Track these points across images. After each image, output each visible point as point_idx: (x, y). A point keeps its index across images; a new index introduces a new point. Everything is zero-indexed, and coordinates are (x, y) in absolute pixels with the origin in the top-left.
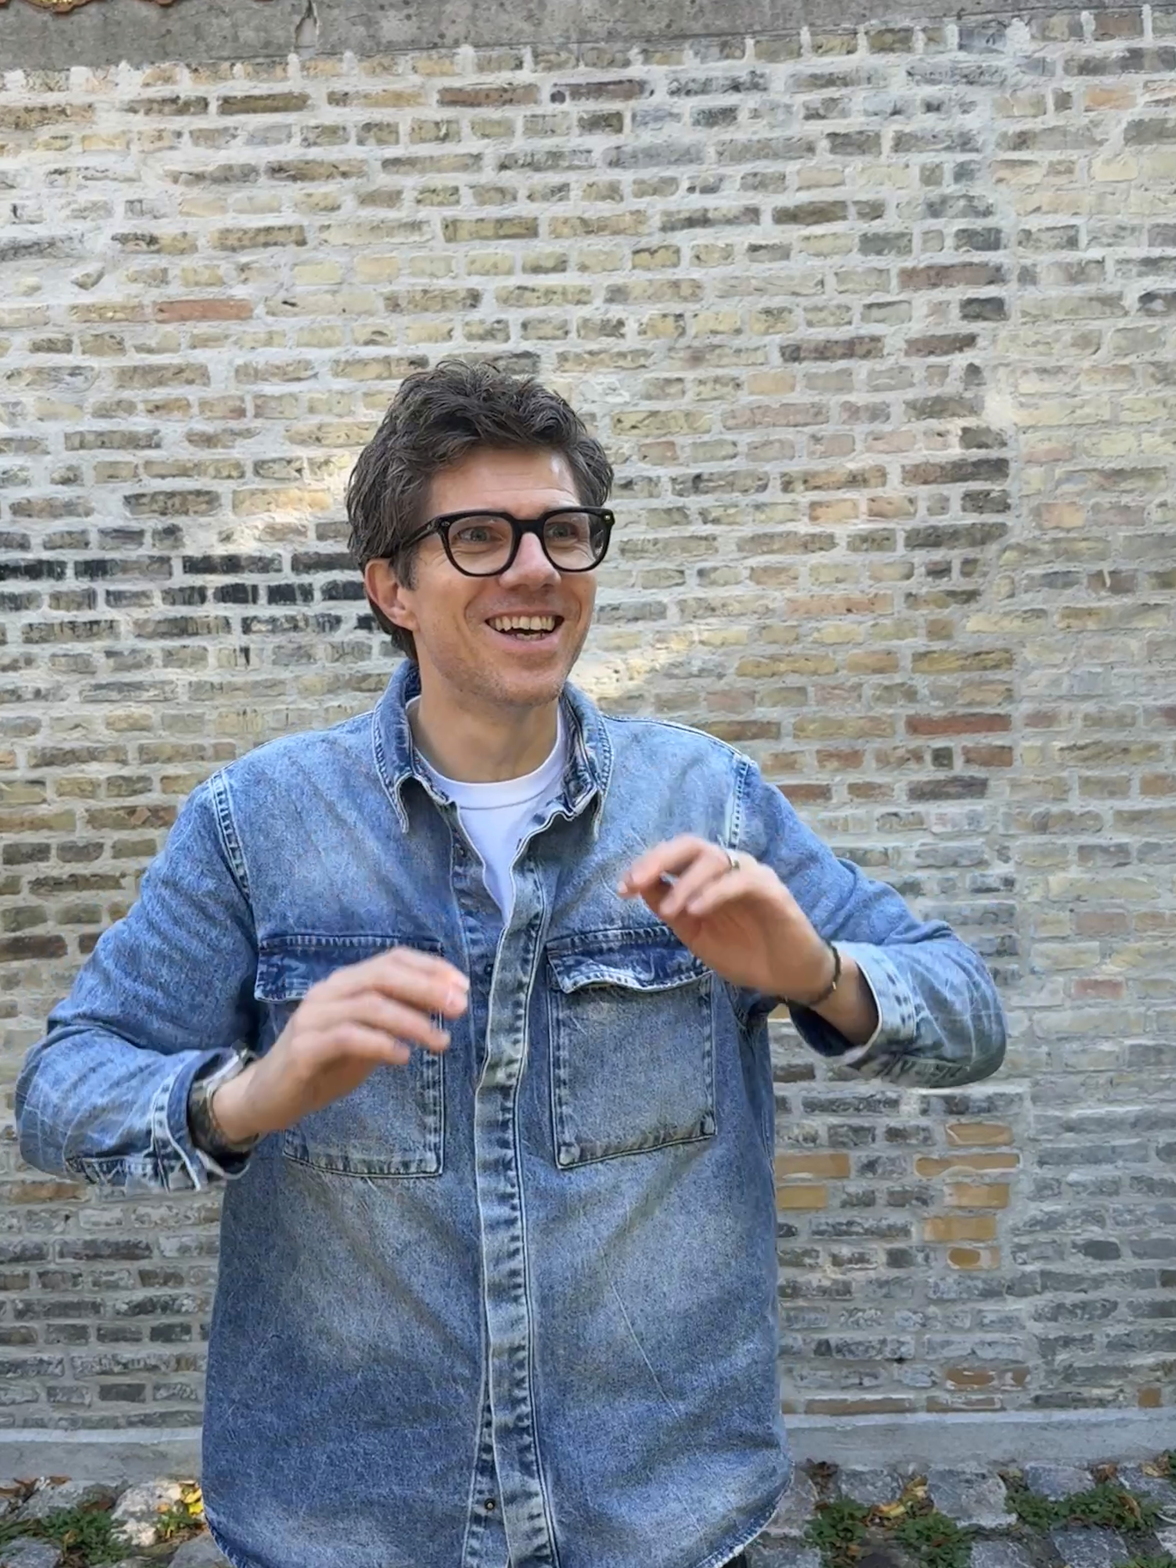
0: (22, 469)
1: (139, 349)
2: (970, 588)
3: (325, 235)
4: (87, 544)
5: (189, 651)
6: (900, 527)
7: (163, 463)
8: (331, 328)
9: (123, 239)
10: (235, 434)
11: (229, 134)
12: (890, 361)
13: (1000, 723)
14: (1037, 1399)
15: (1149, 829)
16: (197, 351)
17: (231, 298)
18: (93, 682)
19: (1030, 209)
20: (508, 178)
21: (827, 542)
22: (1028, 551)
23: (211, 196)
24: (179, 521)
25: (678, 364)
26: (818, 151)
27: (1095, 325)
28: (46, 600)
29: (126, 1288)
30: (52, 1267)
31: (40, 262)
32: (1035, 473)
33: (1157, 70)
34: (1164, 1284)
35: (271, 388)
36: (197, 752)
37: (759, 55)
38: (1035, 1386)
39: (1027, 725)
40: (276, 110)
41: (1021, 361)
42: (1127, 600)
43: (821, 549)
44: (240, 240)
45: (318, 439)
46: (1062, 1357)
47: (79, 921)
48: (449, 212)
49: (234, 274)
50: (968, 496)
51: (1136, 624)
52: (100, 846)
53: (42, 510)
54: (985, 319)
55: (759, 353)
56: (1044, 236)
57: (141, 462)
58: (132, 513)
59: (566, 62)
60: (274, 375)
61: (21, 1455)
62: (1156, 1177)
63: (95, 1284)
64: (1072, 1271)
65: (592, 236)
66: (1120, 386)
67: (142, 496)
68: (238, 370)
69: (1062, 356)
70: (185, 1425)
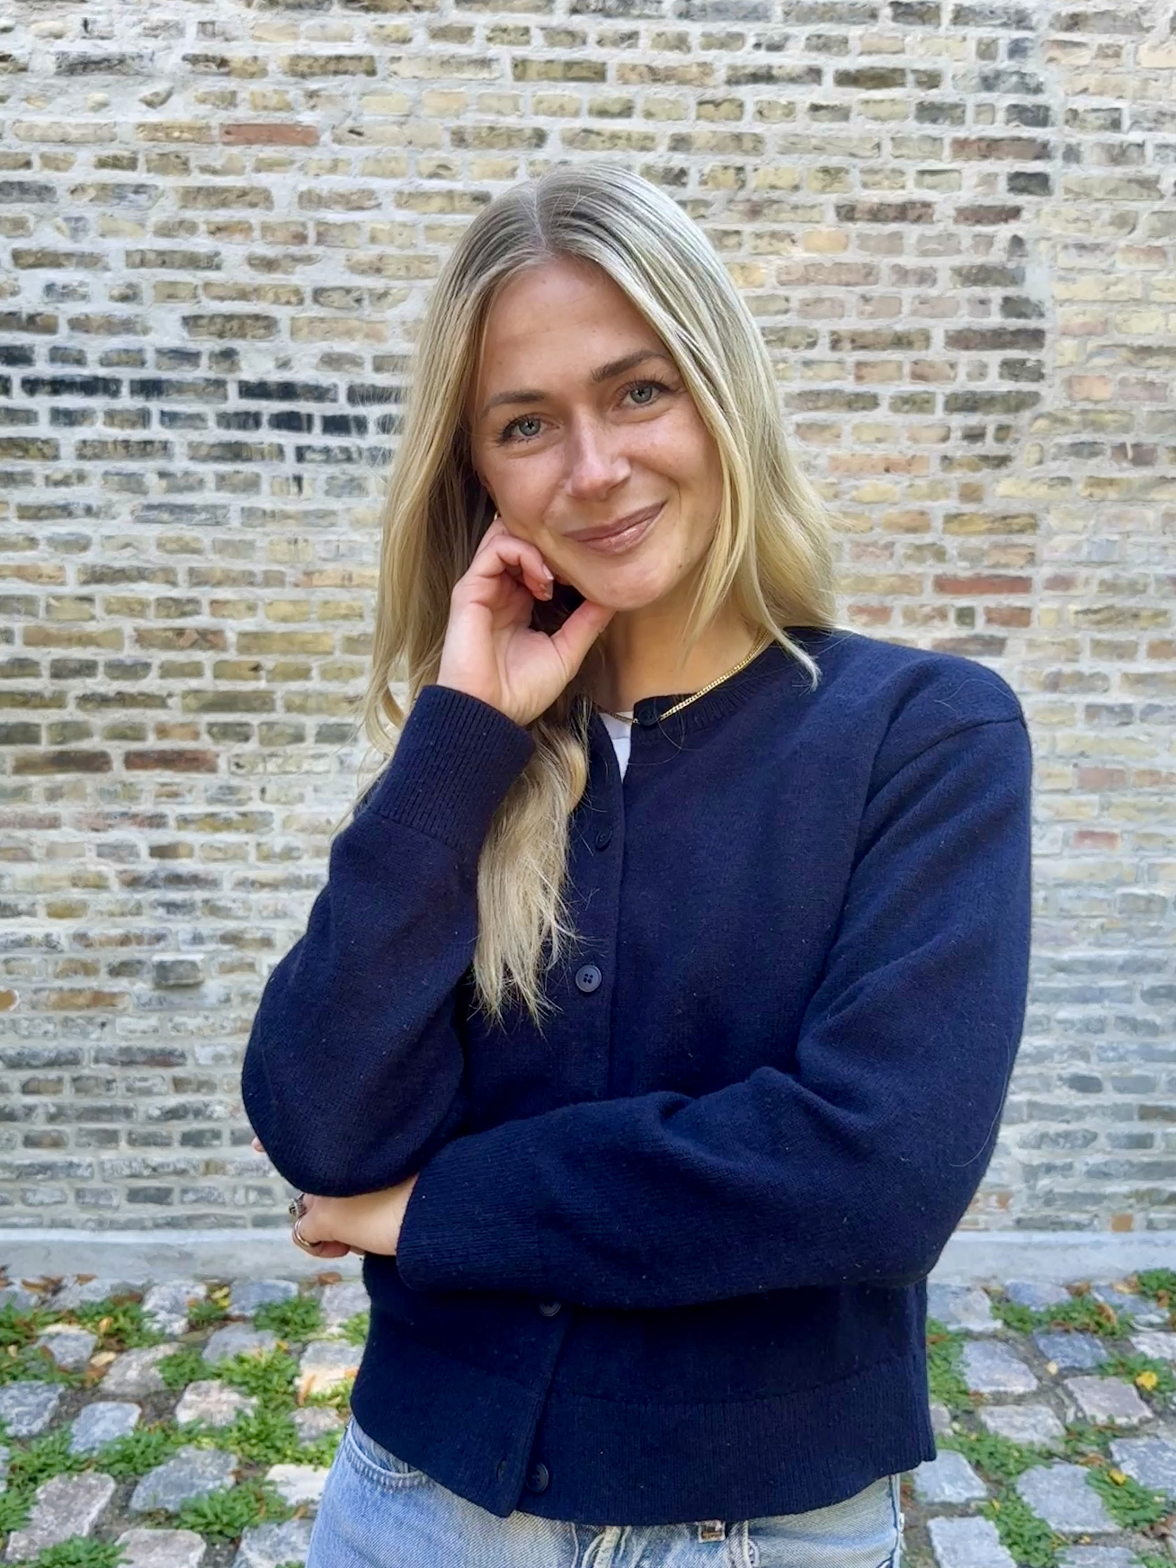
0: (82, 284)
1: (204, 169)
2: (1002, 453)
3: (395, 67)
4: (143, 363)
5: (241, 477)
6: (941, 391)
7: (223, 285)
8: (396, 159)
9: (193, 60)
10: (297, 260)
12: (940, 227)
13: (1021, 585)
14: (1019, 1221)
15: (1152, 691)
16: (262, 176)
17: (298, 124)
18: (145, 502)
19: (1078, 89)
20: (579, 22)
21: (870, 402)
22: (1059, 420)
23: (284, 22)
24: (237, 344)
25: (736, 216)
26: (880, 19)
27: (1132, 206)
28: (101, 416)
29: (160, 1094)
30: (86, 1072)
31: (110, 78)
32: (1069, 345)
34: (1142, 1117)
35: (335, 216)
36: (248, 579)
38: (1018, 1208)
39: (1046, 588)
41: (1061, 236)
42: (1146, 472)
43: (864, 408)
44: (310, 67)
45: (378, 270)
46: (1044, 1183)
47: (125, 737)
48: (520, 52)
49: (302, 100)
50: (1006, 364)
51: (1154, 495)
52: (147, 666)
53: (99, 327)
54: (1031, 193)
55: (815, 210)
56: (1091, 117)
57: (200, 283)
58: (190, 332)
60: (337, 202)
61: (49, 1253)
62: (1139, 1017)
63: (129, 1090)
64: (1056, 1102)
65: (659, 84)
66: (1155, 267)
67: (200, 317)
68: (301, 196)
69: (1101, 233)
70: (211, 1227)
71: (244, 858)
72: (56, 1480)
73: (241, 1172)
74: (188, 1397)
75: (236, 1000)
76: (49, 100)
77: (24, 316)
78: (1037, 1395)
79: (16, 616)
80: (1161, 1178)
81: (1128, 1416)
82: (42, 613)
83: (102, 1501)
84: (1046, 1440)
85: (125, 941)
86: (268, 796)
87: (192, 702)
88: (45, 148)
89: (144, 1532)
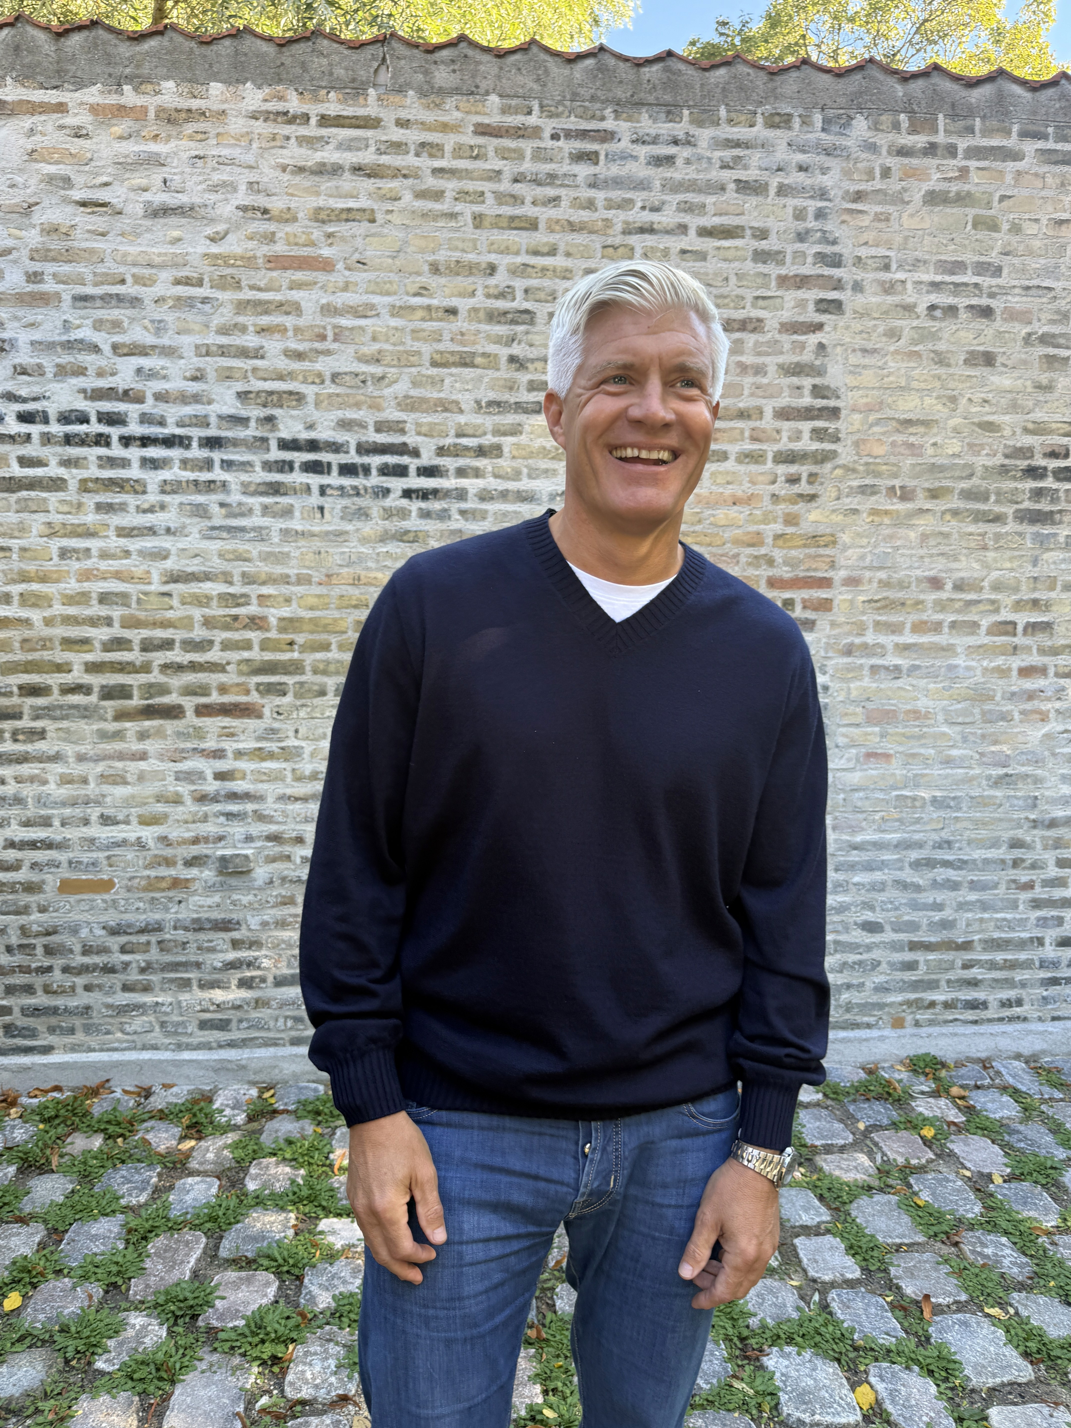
0: (163, 368)
1: (252, 288)
2: (812, 492)
3: (389, 217)
4: (208, 425)
5: (279, 506)
6: (770, 449)
7: (266, 369)
8: (390, 282)
9: (244, 209)
10: (319, 352)
11: (324, 141)
12: (769, 335)
13: (825, 583)
15: (914, 656)
16: (294, 292)
17: (320, 256)
18: (210, 525)
19: (861, 243)
20: (519, 188)
21: (722, 456)
22: (850, 470)
23: (309, 184)
24: (277, 412)
26: (728, 191)
27: (898, 323)
28: (177, 463)
29: (221, 951)
30: (168, 936)
31: (183, 221)
32: (857, 417)
33: (945, 158)
34: (911, 949)
35: (345, 322)
36: (285, 579)
37: (692, 122)
39: (843, 585)
40: (358, 127)
41: (851, 343)
42: (909, 506)
43: (719, 461)
44: (328, 216)
45: (378, 361)
47: (195, 694)
48: (477, 208)
49: (323, 239)
50: (814, 431)
51: (915, 521)
52: (211, 642)
53: (176, 399)
54: (830, 313)
56: (870, 262)
57: (250, 368)
58: (242, 404)
59: (562, 113)
60: (348, 312)
61: (141, 1069)
62: (908, 880)
63: (199, 948)
64: (853, 940)
65: (575, 233)
66: (912, 365)
67: (250, 392)
68: (322, 308)
69: (877, 341)
70: (260, 1046)
71: (283, 779)
72: (162, 1237)
73: (282, 1005)
74: (253, 1171)
75: (277, 882)
76: (138, 235)
77: (120, 391)
78: (856, 1145)
79: (115, 607)
80: (924, 991)
81: (919, 1158)
82: (134, 605)
83: (197, 1253)
84: (865, 1177)
85: (196, 841)
86: (300, 735)
87: (244, 668)
88: (135, 270)
89: (232, 1275)
